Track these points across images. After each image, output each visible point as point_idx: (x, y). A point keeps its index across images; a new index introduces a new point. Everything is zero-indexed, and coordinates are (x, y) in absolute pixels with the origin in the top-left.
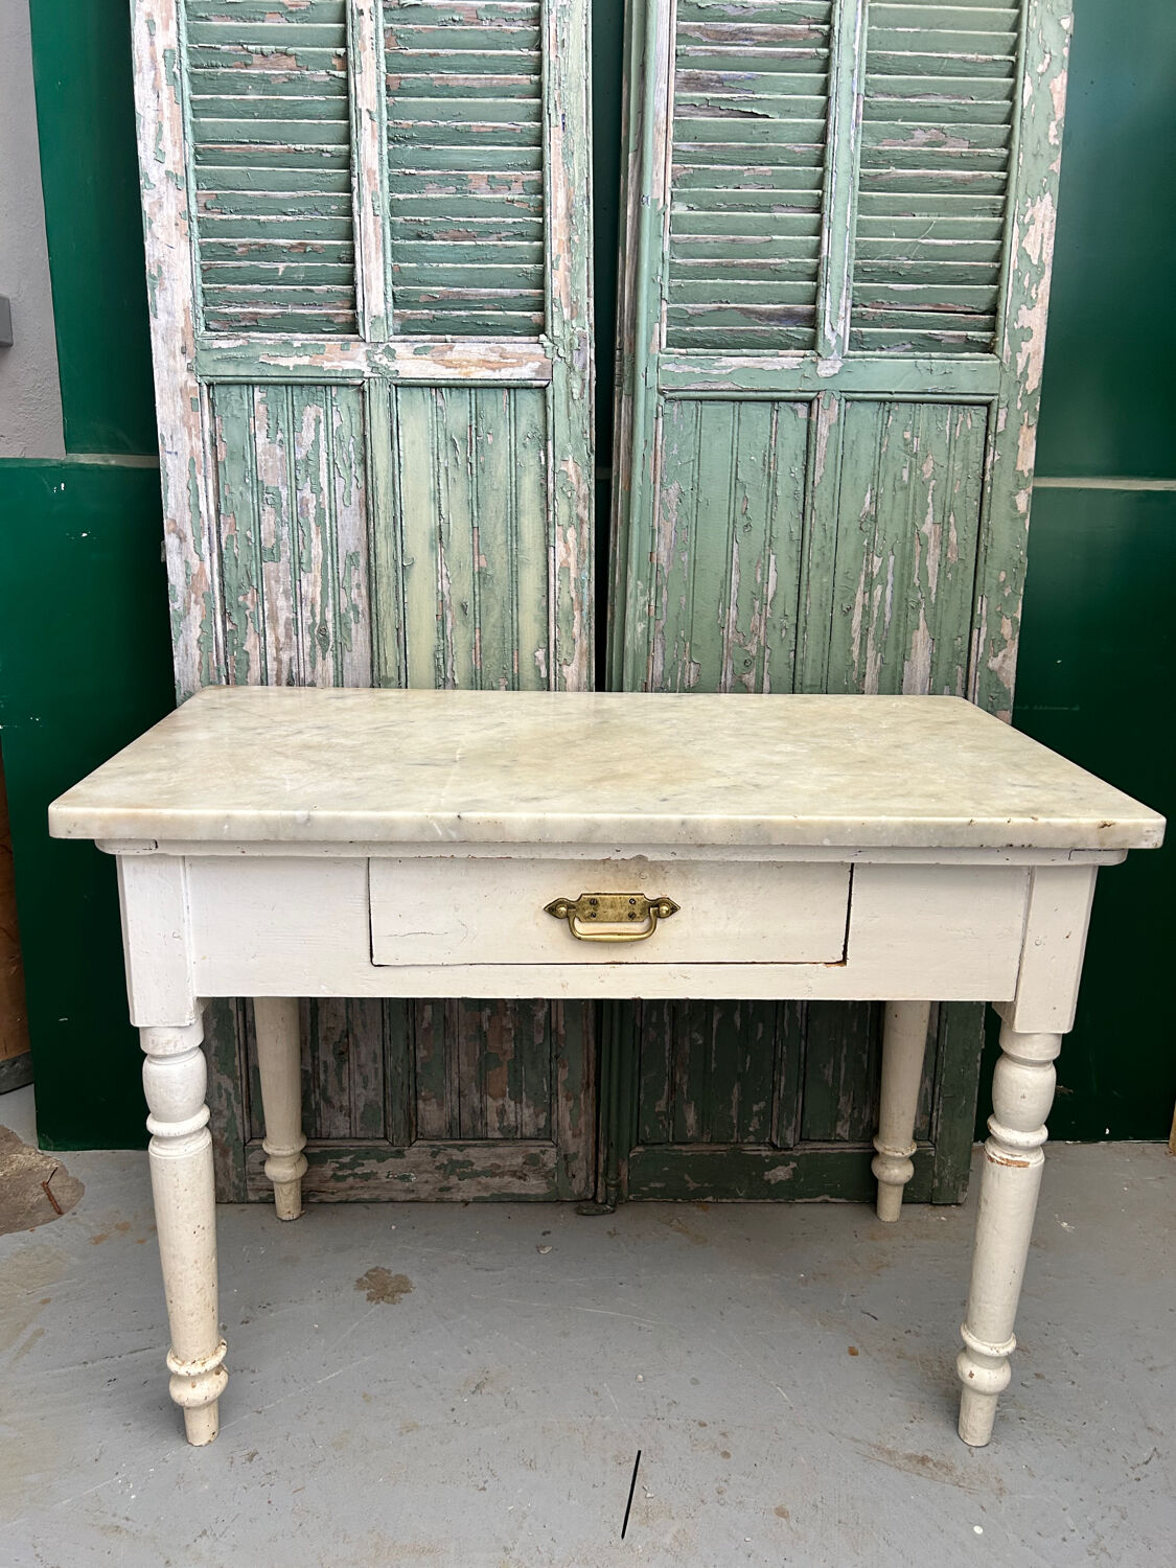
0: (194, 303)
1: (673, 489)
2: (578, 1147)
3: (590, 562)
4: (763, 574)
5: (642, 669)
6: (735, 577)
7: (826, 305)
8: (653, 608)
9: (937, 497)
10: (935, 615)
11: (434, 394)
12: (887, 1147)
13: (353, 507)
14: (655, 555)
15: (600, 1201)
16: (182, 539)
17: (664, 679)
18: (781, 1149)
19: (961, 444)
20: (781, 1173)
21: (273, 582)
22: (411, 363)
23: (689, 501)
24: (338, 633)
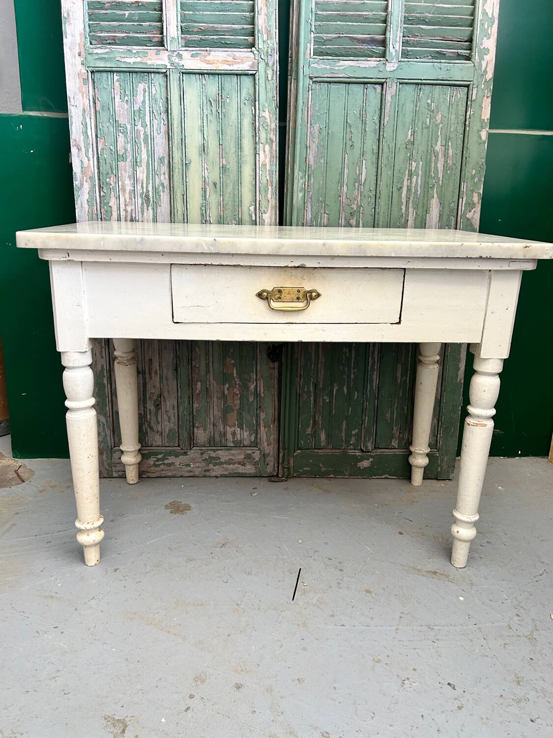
0: (85, 31)
1: (317, 127)
2: (270, 450)
3: (276, 162)
4: (359, 170)
5: (301, 216)
6: (346, 171)
7: (390, 35)
8: (306, 185)
9: (443, 133)
10: (441, 191)
11: (201, 77)
12: (416, 449)
13: (161, 134)
14: (307, 159)
15: (280, 476)
16: (79, 149)
17: (312, 222)
18: (365, 452)
19: (454, 106)
20: (365, 464)
21: (123, 172)
22: (190, 61)
23: (324, 133)
24: (155, 197)
